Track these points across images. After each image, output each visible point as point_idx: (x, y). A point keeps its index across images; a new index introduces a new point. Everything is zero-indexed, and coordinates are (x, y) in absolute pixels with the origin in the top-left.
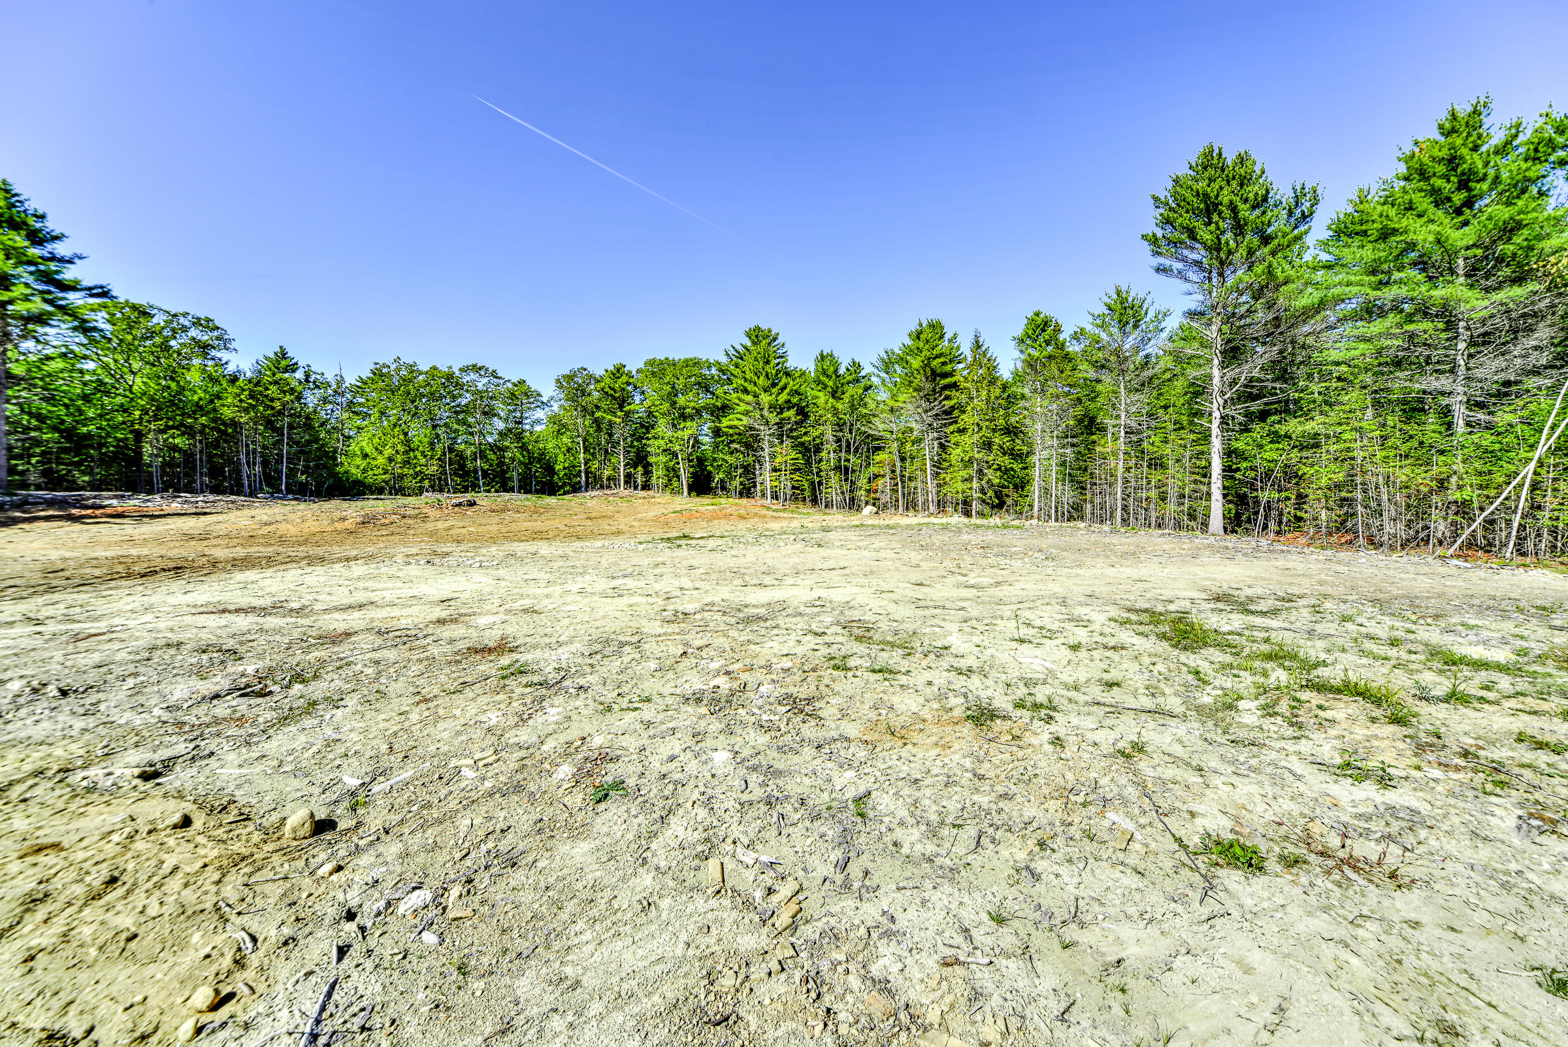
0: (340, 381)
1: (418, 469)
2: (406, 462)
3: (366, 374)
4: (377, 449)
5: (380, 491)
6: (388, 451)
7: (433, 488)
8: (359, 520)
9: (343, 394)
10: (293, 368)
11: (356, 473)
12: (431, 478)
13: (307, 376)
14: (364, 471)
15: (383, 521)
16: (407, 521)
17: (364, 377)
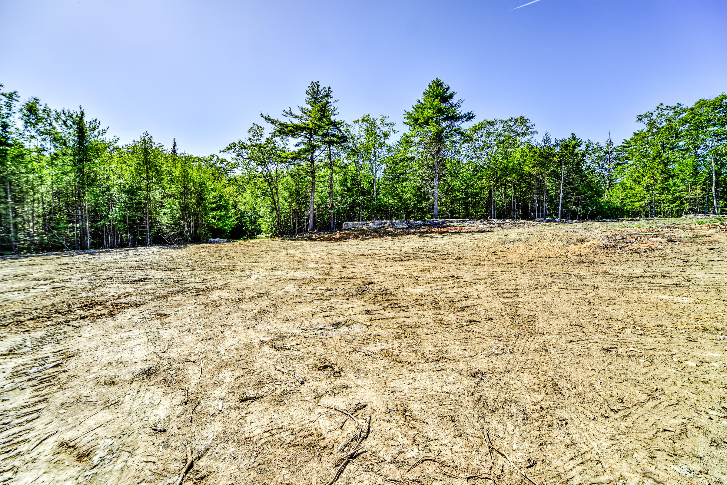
0: (610, 144)
1: (677, 194)
2: (666, 189)
3: (629, 136)
4: (635, 180)
5: (637, 214)
6: (647, 181)
7: (694, 211)
8: (601, 242)
9: (611, 153)
10: (579, 144)
11: (618, 203)
12: (690, 201)
13: (588, 147)
14: (623, 200)
15: (636, 246)
16: (676, 247)
17: (628, 140)
